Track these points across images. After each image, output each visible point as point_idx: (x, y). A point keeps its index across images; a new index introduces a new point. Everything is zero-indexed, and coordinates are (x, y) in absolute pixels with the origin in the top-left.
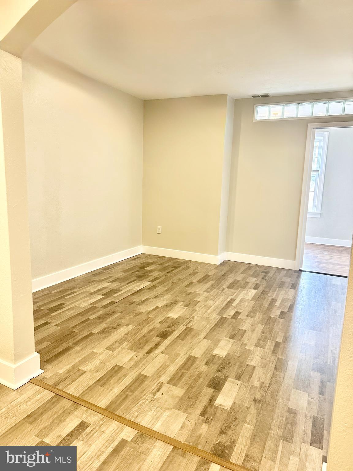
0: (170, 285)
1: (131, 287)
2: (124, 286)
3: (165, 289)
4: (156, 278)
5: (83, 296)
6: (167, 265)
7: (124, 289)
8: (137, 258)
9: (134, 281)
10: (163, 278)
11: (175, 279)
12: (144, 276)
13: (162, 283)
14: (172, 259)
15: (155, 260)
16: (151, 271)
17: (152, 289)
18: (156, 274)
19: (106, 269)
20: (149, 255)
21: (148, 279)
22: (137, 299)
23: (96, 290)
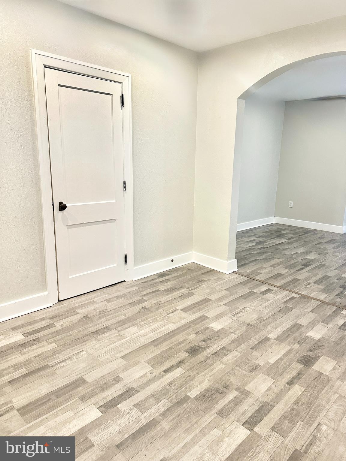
0: (303, 243)
1: (274, 241)
2: (268, 240)
3: (300, 244)
4: (291, 238)
5: (242, 242)
6: (298, 231)
7: (269, 241)
8: (271, 225)
9: (274, 238)
10: (297, 238)
11: (307, 240)
12: (281, 236)
13: (296, 241)
14: (301, 228)
15: (287, 228)
16: (286, 234)
17: (290, 243)
18: (291, 236)
19: (250, 230)
20: (280, 224)
21: (285, 238)
22: (280, 247)
23: (249, 240)
